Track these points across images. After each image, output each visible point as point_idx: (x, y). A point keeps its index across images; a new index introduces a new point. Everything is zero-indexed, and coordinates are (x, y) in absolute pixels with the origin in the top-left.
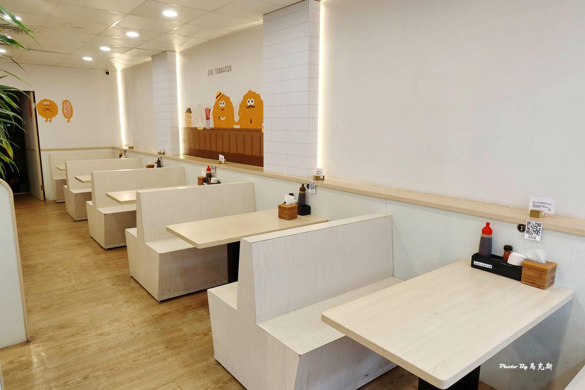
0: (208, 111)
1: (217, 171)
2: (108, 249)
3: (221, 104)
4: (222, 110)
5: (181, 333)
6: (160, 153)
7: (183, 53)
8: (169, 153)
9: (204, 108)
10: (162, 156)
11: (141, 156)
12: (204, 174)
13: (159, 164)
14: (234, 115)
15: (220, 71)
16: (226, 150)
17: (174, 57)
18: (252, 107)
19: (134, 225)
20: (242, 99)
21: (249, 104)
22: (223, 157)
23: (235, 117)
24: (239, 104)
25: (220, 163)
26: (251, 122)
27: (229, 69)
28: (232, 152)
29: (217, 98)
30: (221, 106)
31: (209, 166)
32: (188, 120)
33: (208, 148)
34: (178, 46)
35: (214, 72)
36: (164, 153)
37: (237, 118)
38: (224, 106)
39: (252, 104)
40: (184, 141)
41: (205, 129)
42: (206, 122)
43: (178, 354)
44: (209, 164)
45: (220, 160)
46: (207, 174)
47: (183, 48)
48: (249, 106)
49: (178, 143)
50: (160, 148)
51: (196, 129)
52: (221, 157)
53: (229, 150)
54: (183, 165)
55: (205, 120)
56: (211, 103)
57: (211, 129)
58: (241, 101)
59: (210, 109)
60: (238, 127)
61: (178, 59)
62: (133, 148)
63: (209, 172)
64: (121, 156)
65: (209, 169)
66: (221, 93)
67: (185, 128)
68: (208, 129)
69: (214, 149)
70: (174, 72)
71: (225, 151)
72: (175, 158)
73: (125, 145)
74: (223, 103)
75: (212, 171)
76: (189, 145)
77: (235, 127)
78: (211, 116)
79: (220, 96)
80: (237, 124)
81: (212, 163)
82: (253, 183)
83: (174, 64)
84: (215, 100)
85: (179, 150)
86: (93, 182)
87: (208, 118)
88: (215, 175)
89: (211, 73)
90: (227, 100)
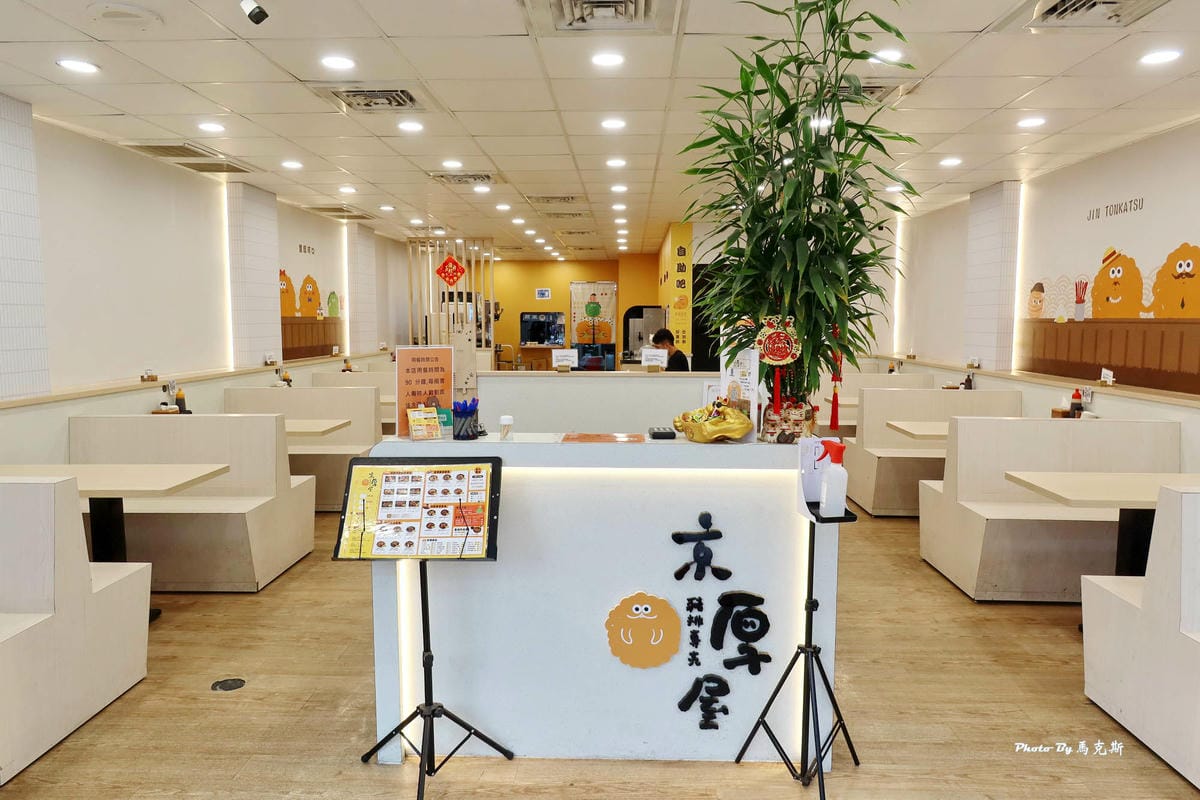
0: (1081, 288)
1: (1094, 398)
2: (876, 517)
3: (1113, 272)
4: (1115, 283)
5: (1018, 650)
6: (971, 366)
7: (1036, 183)
8: (989, 366)
9: (1073, 281)
10: (975, 371)
11: (931, 371)
12: (1066, 404)
13: (968, 384)
14: (1142, 293)
15: (1118, 209)
16: (1118, 361)
17: (1017, 190)
18: (1188, 275)
19: (939, 476)
20: (1165, 261)
21: (1180, 271)
22: (1111, 373)
23: (1144, 297)
24: (1157, 270)
25: (1104, 384)
26: (1183, 305)
27: (1139, 205)
28: (1130, 364)
29: (1104, 262)
30: (1112, 276)
31: (1077, 390)
32: (1037, 305)
33: (1075, 357)
34: (1026, 170)
35: (1103, 212)
36: (979, 367)
37: (1148, 299)
38: (1119, 276)
39: (1188, 270)
40: (1023, 345)
41: (1071, 321)
42: (1076, 309)
43: (1018, 674)
44: (1079, 387)
45: (1102, 379)
46: (1073, 404)
47: (1036, 174)
48: (1181, 274)
49: (1011, 347)
50: (972, 358)
51: (1051, 321)
52: (1107, 375)
53: (1125, 361)
54: (1018, 387)
55: (1074, 304)
56: (1090, 270)
57: (1087, 321)
58: (1162, 264)
59: (1087, 284)
60: (1151, 315)
61: (1024, 193)
62: (914, 357)
63: (1076, 401)
64: (891, 371)
65: (1077, 395)
66: (1114, 253)
67: (1026, 321)
68: (1077, 322)
69: (1088, 359)
70: (1015, 219)
71: (1113, 363)
72: (1003, 376)
73: (899, 353)
74: (1119, 271)
75: (1084, 399)
76: (1033, 353)
77: (1143, 315)
78: (1088, 297)
79: (1112, 257)
80: (1148, 310)
81: (1085, 386)
82: (1180, 423)
83: (1015, 204)
84: (1101, 265)
85: (1010, 360)
86: (863, 408)
87: (1080, 301)
88: (1089, 407)
89: (1095, 214)
90: (1130, 265)
